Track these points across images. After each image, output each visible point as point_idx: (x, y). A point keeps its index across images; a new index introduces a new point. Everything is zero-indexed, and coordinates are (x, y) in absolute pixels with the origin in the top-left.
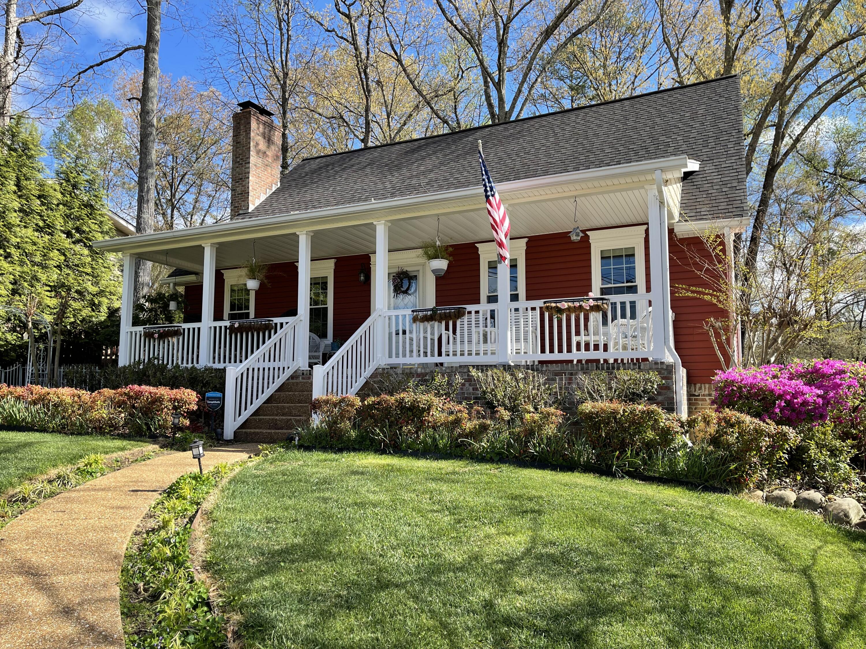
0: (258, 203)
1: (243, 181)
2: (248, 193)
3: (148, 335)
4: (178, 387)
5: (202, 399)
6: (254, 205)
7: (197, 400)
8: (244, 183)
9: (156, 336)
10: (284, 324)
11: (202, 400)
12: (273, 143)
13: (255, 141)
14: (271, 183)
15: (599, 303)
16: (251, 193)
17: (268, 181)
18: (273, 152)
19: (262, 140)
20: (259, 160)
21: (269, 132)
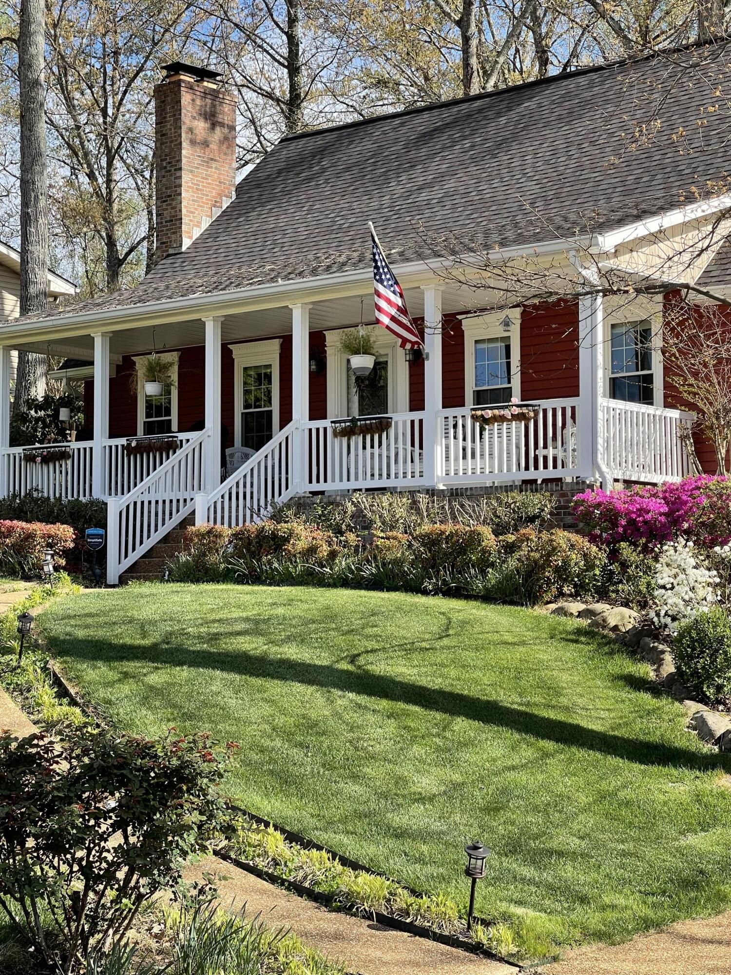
0: (197, 233)
1: (173, 200)
2: (181, 219)
3: (30, 459)
4: (53, 523)
5: (80, 536)
6: (191, 238)
7: (74, 537)
8: (174, 203)
9: (39, 459)
10: (184, 442)
11: (81, 538)
12: (222, 125)
13: (191, 130)
14: (220, 195)
15: (525, 410)
16: (185, 220)
17: (214, 193)
18: (221, 142)
19: (201, 126)
20: (198, 161)
21: (213, 106)
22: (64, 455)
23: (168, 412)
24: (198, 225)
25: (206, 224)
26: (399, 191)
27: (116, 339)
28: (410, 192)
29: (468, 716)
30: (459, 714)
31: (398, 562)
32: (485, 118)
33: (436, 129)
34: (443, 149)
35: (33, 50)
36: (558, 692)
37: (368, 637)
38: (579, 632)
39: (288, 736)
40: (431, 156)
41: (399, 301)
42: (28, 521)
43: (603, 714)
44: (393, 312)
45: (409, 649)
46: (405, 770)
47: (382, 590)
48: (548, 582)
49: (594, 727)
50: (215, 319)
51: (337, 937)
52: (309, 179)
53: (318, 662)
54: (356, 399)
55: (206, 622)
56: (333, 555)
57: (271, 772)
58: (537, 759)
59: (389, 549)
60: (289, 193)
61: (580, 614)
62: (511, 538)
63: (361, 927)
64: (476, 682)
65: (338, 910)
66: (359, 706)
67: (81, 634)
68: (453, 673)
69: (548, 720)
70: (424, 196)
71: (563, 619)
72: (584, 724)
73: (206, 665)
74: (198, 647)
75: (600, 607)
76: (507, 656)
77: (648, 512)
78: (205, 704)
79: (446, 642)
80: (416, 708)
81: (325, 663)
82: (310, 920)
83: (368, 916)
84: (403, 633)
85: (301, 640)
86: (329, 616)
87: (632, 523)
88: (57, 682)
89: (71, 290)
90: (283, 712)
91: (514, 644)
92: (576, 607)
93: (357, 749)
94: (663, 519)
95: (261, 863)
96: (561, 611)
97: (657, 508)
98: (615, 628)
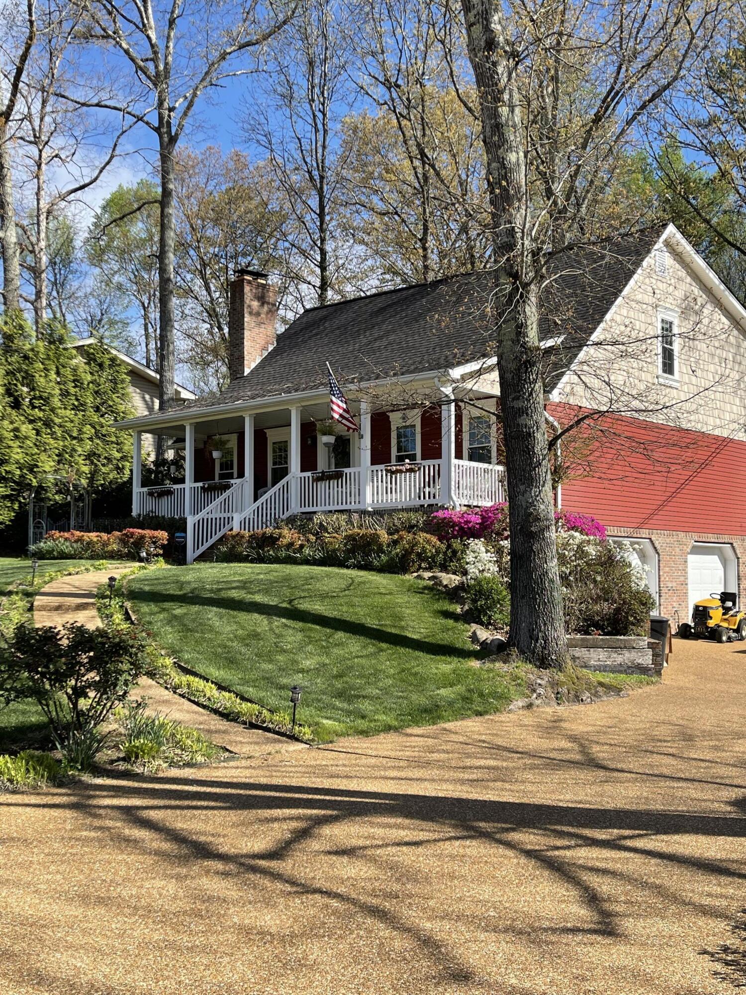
0: (253, 365)
2: (244, 357)
4: (156, 530)
5: (172, 537)
6: (249, 368)
7: (168, 538)
9: (155, 495)
10: (233, 484)
12: (268, 303)
13: (249, 306)
14: (267, 343)
15: (413, 466)
16: (246, 358)
17: (263, 342)
18: (267, 313)
19: (255, 304)
20: (253, 324)
21: (263, 293)
22: (169, 493)
23: (232, 469)
24: (254, 360)
25: (258, 360)
26: (365, 341)
27: (199, 427)
28: (370, 342)
29: (345, 631)
30: (340, 630)
31: (334, 551)
32: (415, 299)
33: (389, 305)
34: (390, 317)
35: (167, 261)
36: (401, 619)
37: (303, 591)
38: (425, 588)
39: (242, 639)
40: (383, 322)
41: (345, 406)
42: (143, 529)
43: (422, 630)
44: (341, 411)
45: (324, 596)
46: (298, 658)
47: (325, 566)
48: (413, 562)
49: (415, 637)
50: (250, 415)
51: (225, 732)
52: (317, 334)
53: (271, 603)
54: (333, 461)
55: (218, 582)
56: (302, 546)
57: (226, 658)
58: (375, 653)
59: (331, 544)
60: (306, 342)
61: (430, 579)
62: (396, 537)
63: (240, 728)
64: (356, 614)
65: (231, 721)
66: (286, 625)
67: (147, 588)
68: (345, 609)
69: (391, 634)
70: (377, 344)
71: (419, 581)
72: (409, 635)
73: (208, 605)
74: (208, 596)
75: (439, 574)
76: (378, 600)
77: (470, 522)
78: (201, 624)
79: (347, 592)
80: (318, 627)
81: (275, 603)
82: (215, 725)
83: (244, 723)
84: (325, 588)
85: (267, 592)
86: (287, 579)
87: (461, 528)
88: (127, 613)
89: (192, 397)
90: (243, 628)
91: (385, 594)
92: (427, 575)
93: (277, 647)
94: (478, 526)
95: (202, 700)
96: (419, 577)
97: (476, 520)
98: (446, 586)
